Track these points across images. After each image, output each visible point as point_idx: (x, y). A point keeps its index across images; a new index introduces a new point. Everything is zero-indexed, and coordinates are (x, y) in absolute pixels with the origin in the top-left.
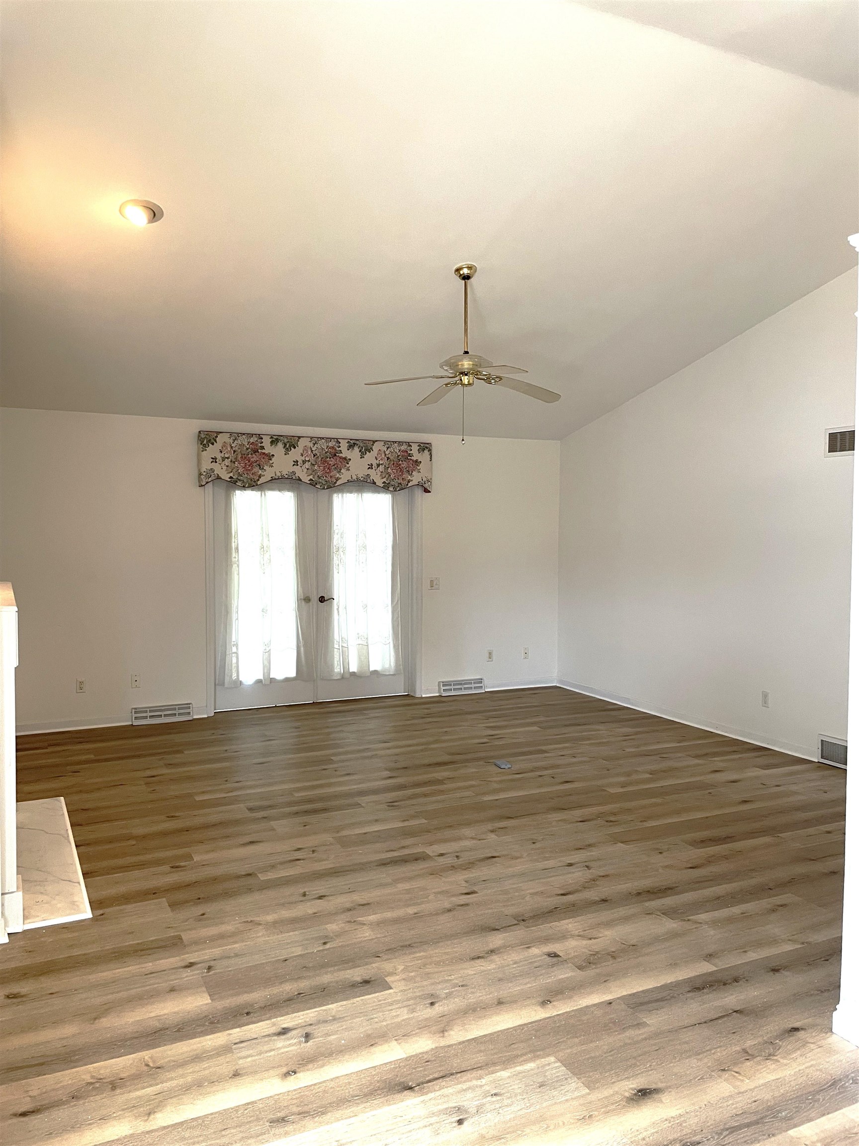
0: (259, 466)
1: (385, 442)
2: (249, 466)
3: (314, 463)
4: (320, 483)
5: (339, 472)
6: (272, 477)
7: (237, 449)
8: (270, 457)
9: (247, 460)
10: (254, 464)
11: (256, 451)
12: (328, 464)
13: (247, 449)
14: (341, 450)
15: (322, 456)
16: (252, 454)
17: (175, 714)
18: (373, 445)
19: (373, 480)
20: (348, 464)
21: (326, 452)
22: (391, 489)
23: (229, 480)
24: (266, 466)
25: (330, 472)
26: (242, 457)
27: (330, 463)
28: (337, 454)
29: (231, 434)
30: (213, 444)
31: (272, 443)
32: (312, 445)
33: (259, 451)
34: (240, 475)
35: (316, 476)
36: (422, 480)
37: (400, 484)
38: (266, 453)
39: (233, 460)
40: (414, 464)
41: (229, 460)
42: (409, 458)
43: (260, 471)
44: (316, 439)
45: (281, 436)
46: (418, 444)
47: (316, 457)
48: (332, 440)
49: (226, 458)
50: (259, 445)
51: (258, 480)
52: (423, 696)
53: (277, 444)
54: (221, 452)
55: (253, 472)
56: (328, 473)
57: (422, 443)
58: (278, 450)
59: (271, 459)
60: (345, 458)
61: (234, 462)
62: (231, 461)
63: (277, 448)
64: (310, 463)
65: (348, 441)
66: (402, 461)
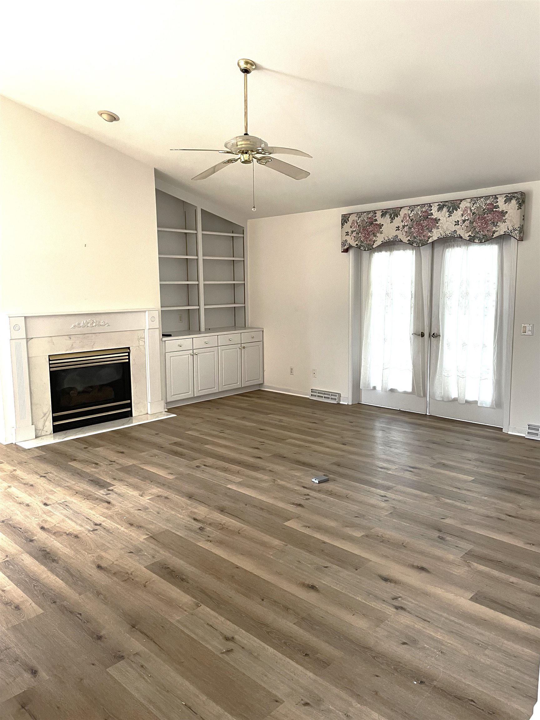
0: (374, 234)
1: (472, 199)
2: (368, 235)
3: (410, 227)
4: (415, 242)
5: (431, 231)
6: (382, 242)
7: (360, 223)
8: (381, 226)
9: (366, 231)
10: (371, 233)
11: (371, 223)
12: (421, 225)
13: (367, 223)
14: (432, 213)
15: (417, 220)
16: (369, 226)
17: (329, 398)
18: (460, 203)
19: (460, 235)
20: (438, 223)
21: (420, 217)
22: (477, 241)
23: (356, 246)
24: (378, 234)
25: (423, 232)
26: (363, 229)
27: (423, 224)
28: (429, 217)
29: (357, 213)
30: (347, 223)
31: (382, 216)
32: (410, 212)
33: (374, 223)
34: (362, 242)
35: (412, 237)
36: (508, 229)
37: (485, 235)
38: (378, 223)
39: (358, 232)
40: (499, 215)
41: (356, 232)
42: (494, 210)
43: (374, 238)
44: (413, 207)
45: (389, 209)
46: (505, 195)
47: (413, 221)
48: (426, 205)
49: (354, 231)
50: (374, 218)
51: (373, 244)
52: (509, 433)
53: (385, 215)
54: (351, 227)
55: (369, 239)
56: (421, 233)
57: (509, 194)
58: (385, 221)
59: (381, 228)
60: (436, 219)
61: (358, 233)
62: (357, 233)
63: (385, 218)
64: (408, 227)
65: (439, 204)
66: (487, 214)
